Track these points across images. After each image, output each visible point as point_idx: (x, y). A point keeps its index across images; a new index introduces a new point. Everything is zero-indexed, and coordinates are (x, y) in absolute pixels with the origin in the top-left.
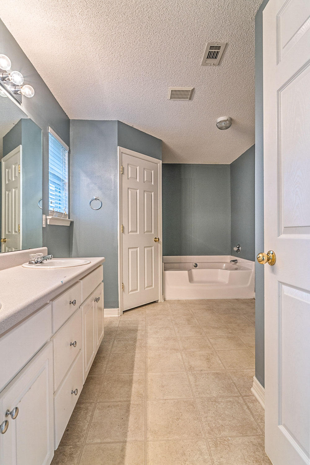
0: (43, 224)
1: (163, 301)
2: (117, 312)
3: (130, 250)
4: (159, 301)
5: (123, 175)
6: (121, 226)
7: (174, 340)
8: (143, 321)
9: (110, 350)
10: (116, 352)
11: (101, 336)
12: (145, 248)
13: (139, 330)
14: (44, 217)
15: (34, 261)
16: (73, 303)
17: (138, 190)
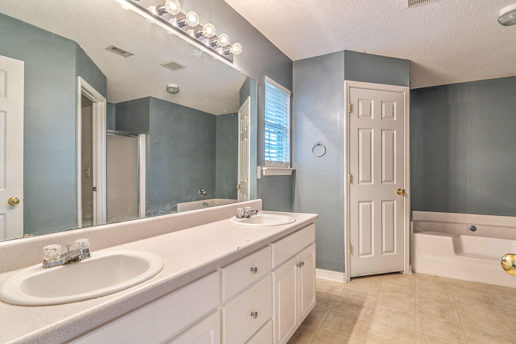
0: (258, 175)
1: (410, 274)
2: (343, 277)
3: (361, 205)
4: (404, 273)
5: (351, 113)
6: (349, 175)
7: (411, 335)
8: (373, 295)
9: (321, 323)
10: (327, 328)
11: (310, 306)
12: (383, 203)
13: (365, 307)
14: (259, 168)
15: (241, 215)
16: (255, 270)
17: (373, 131)
